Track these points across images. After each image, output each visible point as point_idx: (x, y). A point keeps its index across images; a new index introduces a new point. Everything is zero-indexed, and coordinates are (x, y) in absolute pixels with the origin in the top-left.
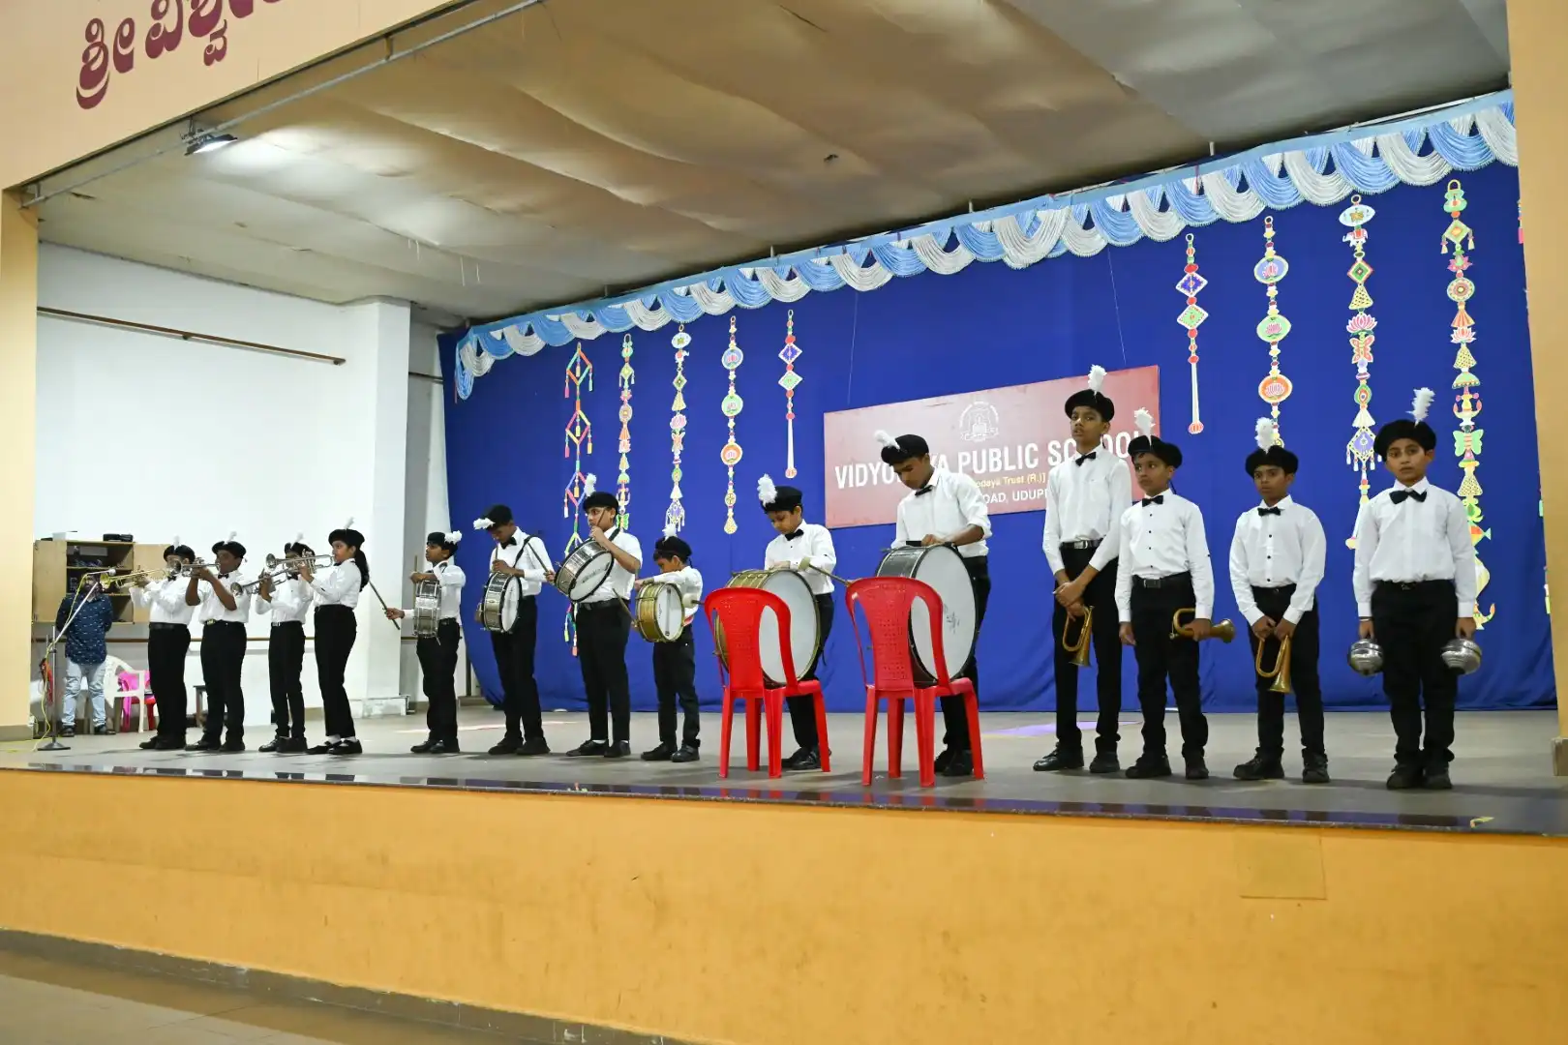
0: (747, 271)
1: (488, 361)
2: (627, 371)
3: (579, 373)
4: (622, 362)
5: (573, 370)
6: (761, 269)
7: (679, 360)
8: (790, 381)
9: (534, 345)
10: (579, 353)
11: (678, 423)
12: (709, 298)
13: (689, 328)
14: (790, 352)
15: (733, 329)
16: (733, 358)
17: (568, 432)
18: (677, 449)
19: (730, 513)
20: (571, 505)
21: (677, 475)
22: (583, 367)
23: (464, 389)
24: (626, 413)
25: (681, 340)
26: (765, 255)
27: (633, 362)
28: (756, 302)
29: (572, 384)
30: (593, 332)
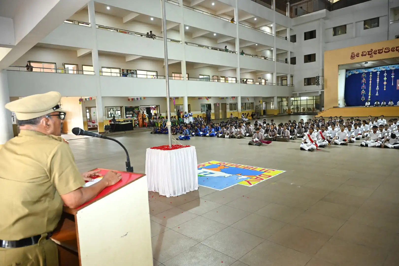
0: (387, 66)
1: (350, 74)
2: (371, 75)
3: (364, 75)
4: (370, 75)
5: (363, 75)
6: (389, 66)
7: (378, 74)
8: (393, 77)
9: (357, 73)
10: (364, 73)
11: (378, 80)
12: (382, 69)
13: (379, 71)
14: (393, 74)
15: (385, 72)
16: (385, 74)
17: (362, 81)
18: (378, 83)
19: (385, 88)
20: (363, 88)
21: (378, 85)
22: (365, 75)
23: (347, 77)
24: (371, 79)
25: (378, 73)
26: (390, 65)
27: (371, 74)
28: (388, 69)
29: (363, 77)
30: (366, 71)
